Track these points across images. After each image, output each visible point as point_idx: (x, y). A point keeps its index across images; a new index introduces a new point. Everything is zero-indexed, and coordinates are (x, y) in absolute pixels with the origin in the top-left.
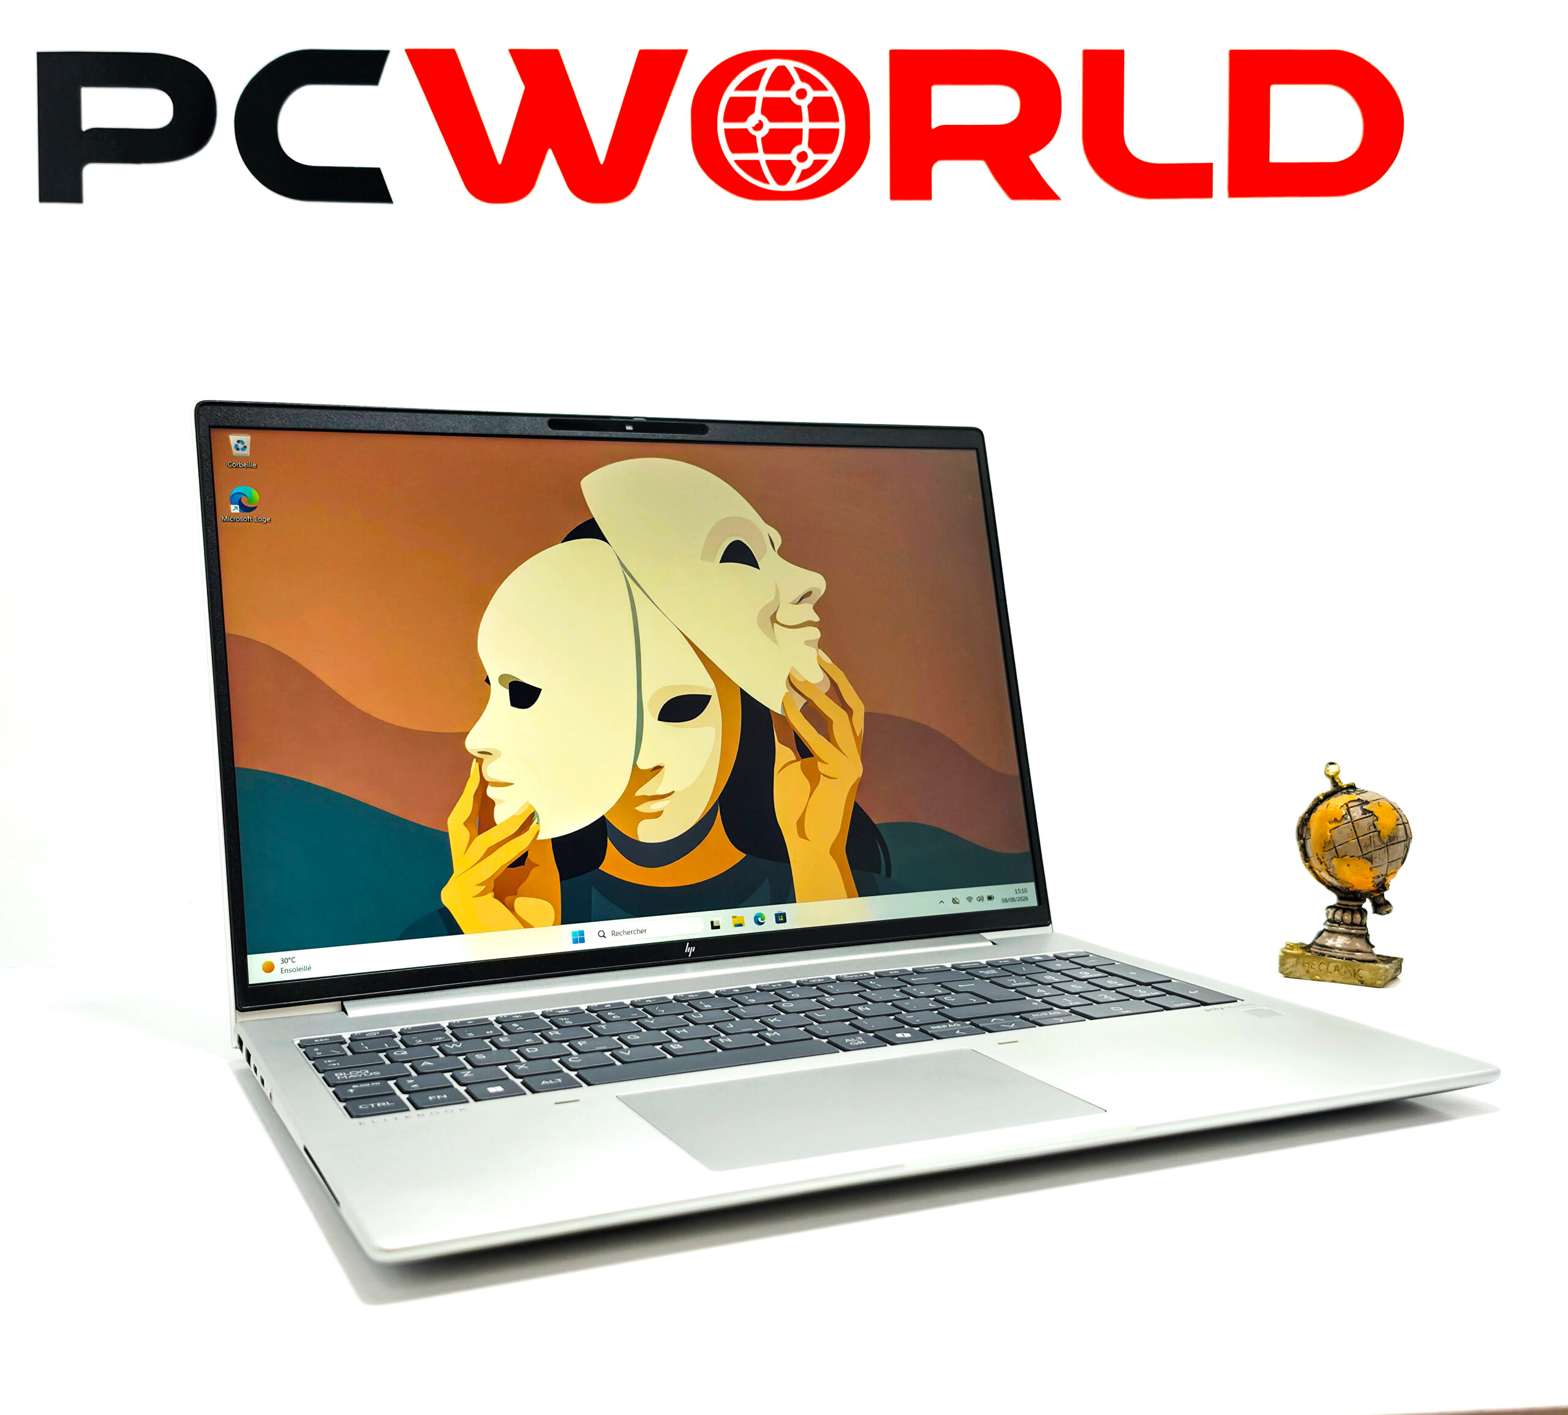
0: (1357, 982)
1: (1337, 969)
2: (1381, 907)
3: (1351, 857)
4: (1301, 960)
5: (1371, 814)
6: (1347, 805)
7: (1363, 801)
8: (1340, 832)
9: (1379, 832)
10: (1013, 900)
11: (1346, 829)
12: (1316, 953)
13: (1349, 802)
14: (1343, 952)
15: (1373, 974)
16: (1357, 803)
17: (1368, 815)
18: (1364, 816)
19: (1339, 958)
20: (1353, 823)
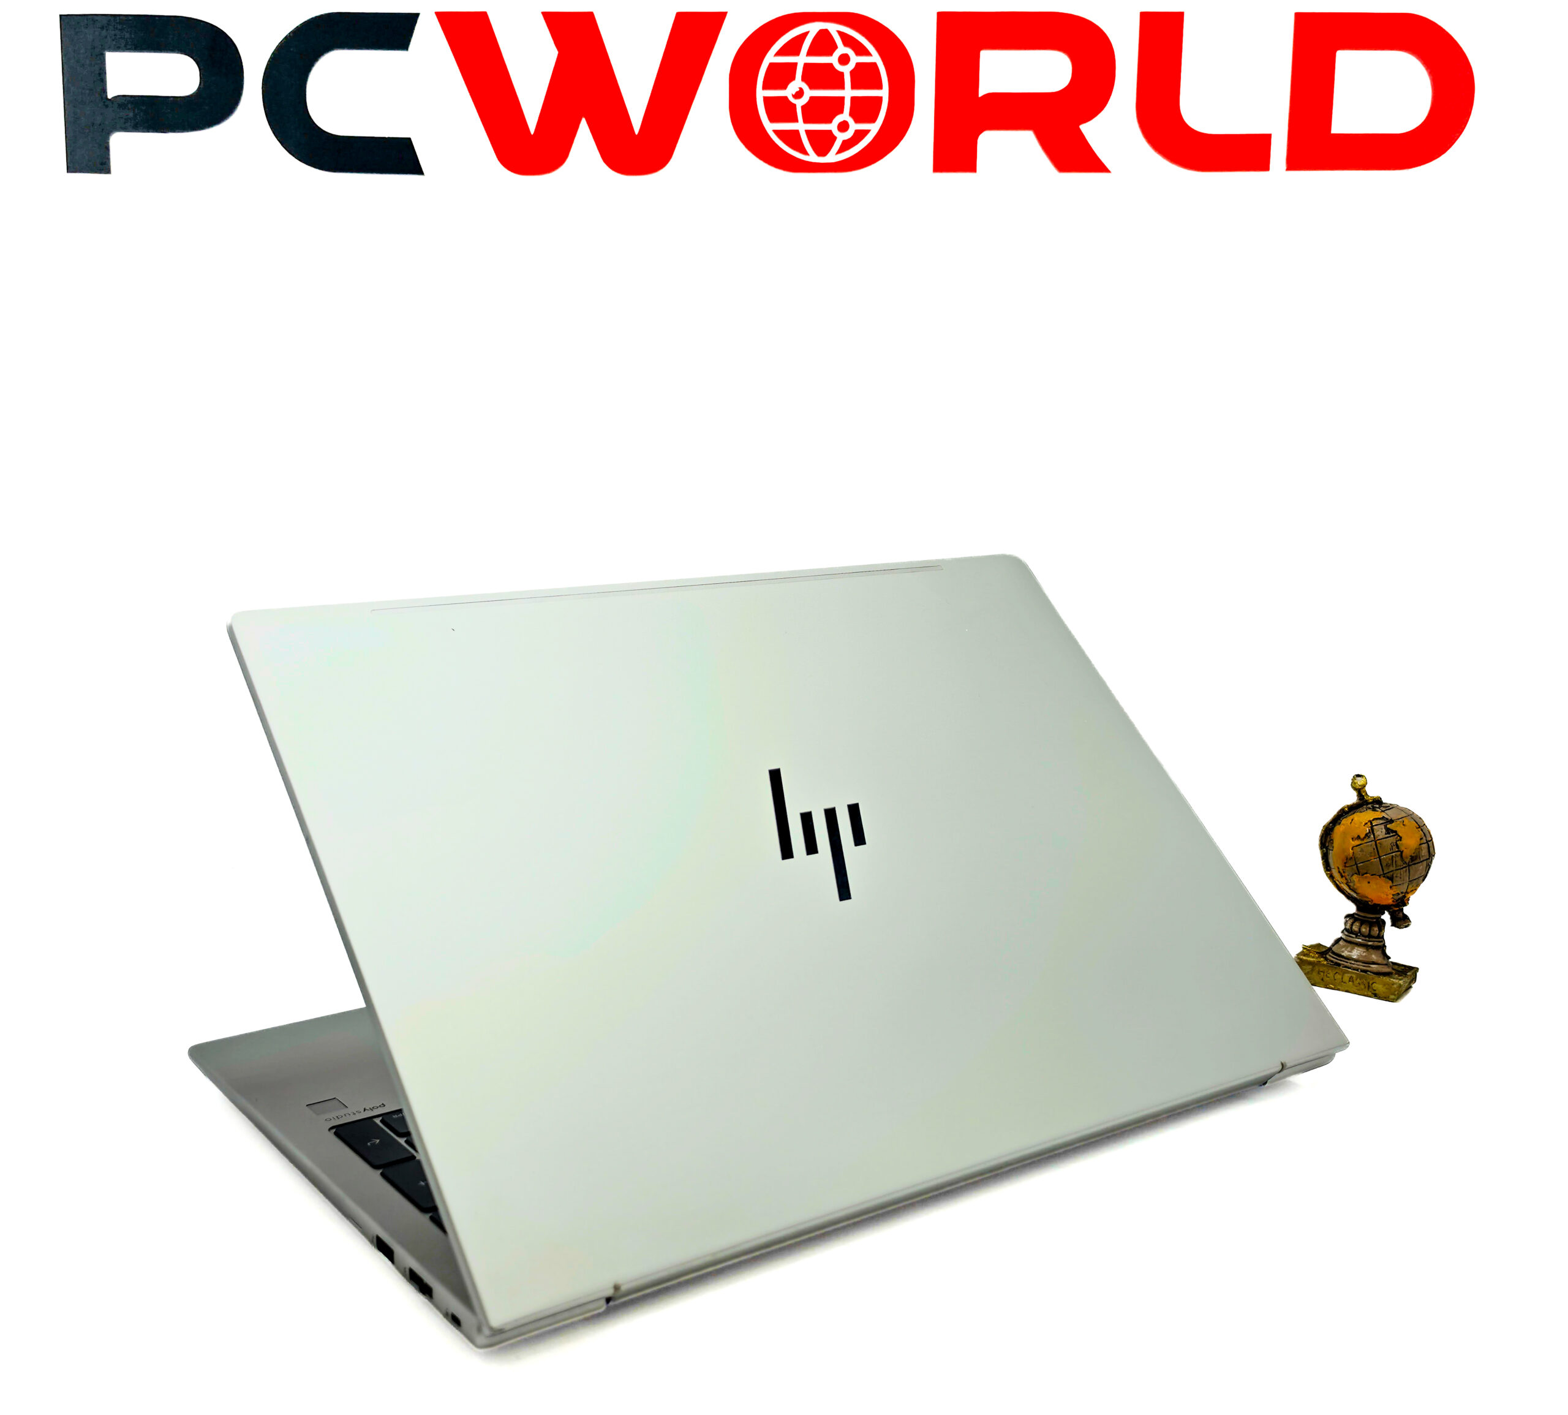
0: (1370, 994)
1: (1351, 979)
2: (1401, 921)
3: (1372, 875)
4: (1317, 968)
5: (1394, 834)
6: (1371, 823)
7: (1387, 819)
8: (1362, 851)
9: (1402, 852)
11: (1369, 847)
12: (1332, 961)
13: (1373, 820)
14: (1358, 963)
15: (1386, 989)
16: (1381, 822)
17: (1391, 834)
18: (1388, 835)
19: (1354, 970)
20: (1376, 843)
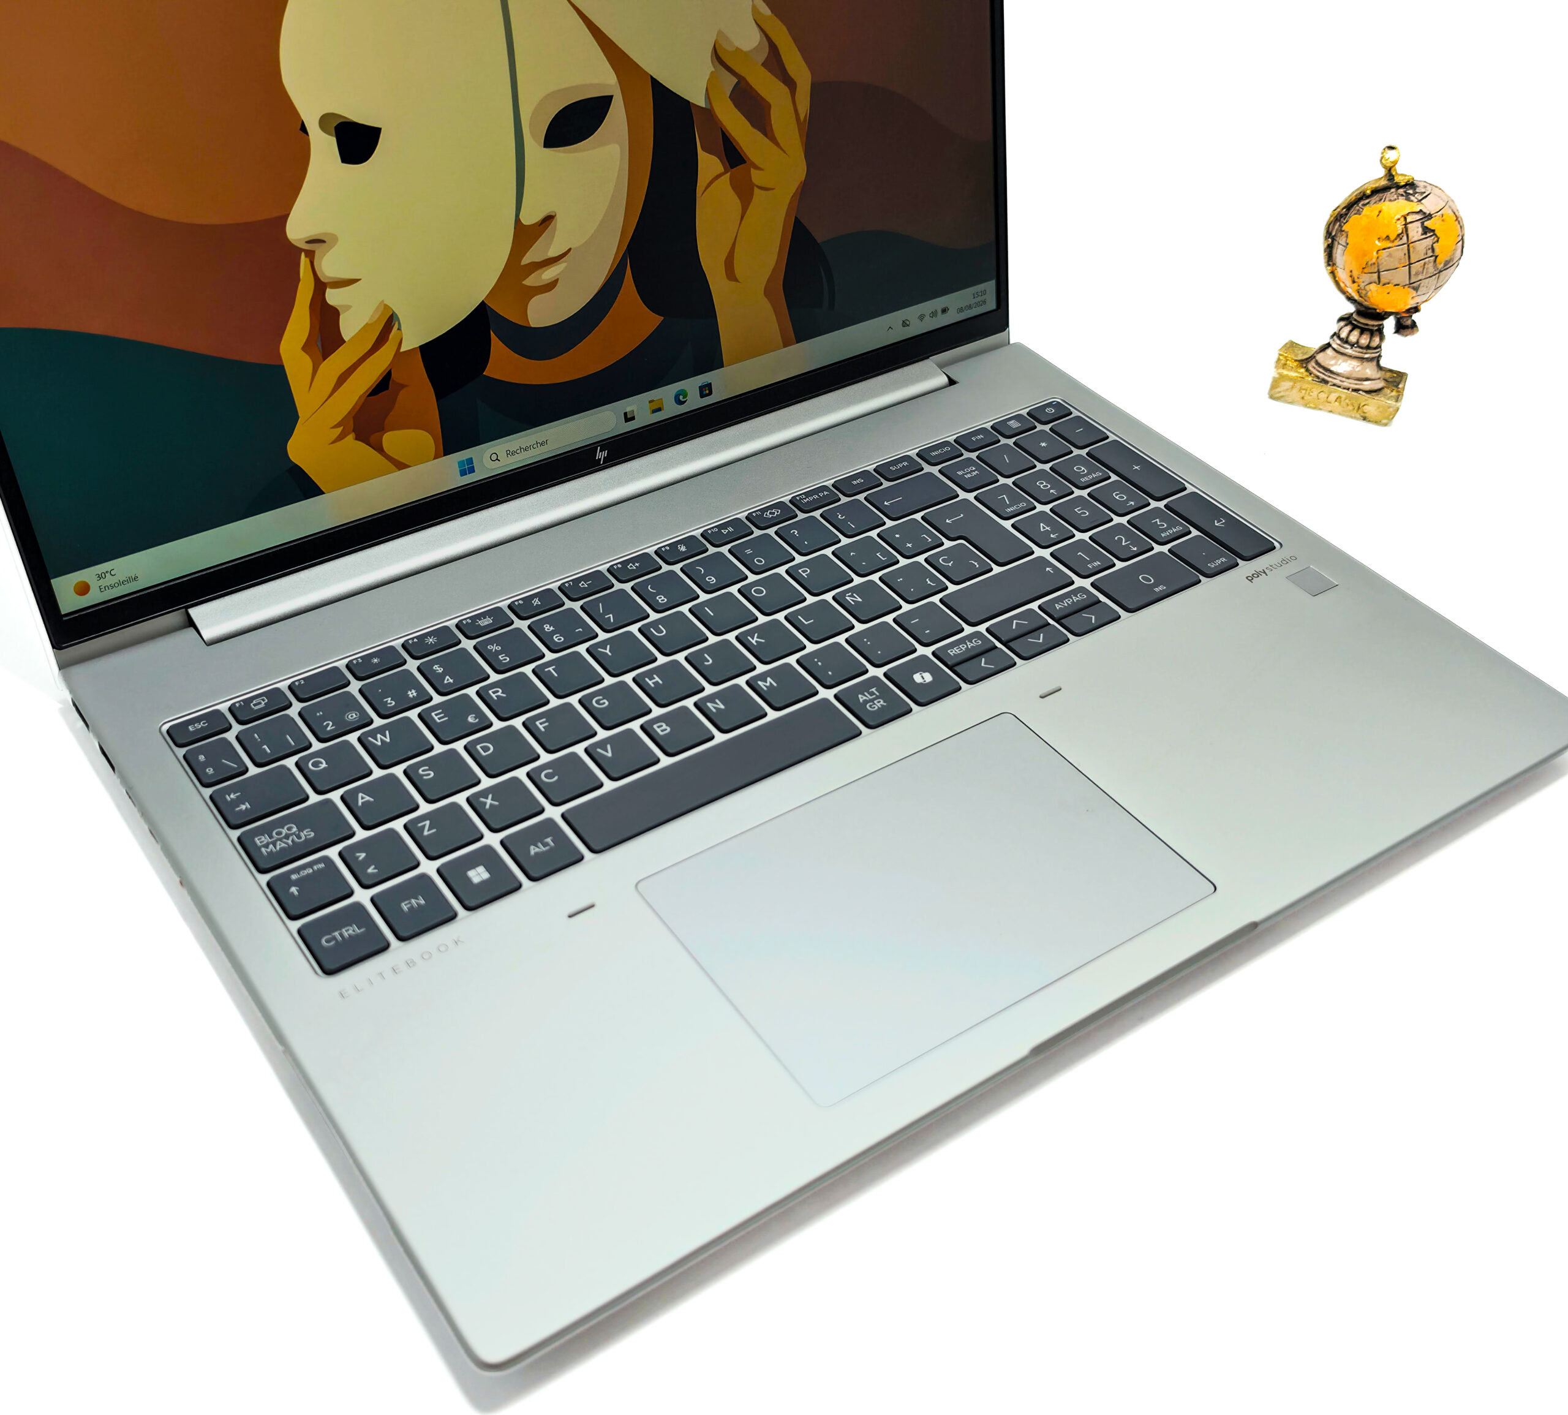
0: (1358, 416)
1: (1338, 399)
2: (1405, 326)
3: (1395, 285)
4: (1298, 385)
5: (1432, 234)
6: (1405, 219)
7: (1425, 213)
8: (1390, 255)
9: (1436, 257)
10: (970, 307)
11: (1400, 252)
12: (1318, 377)
13: (1408, 214)
14: (1350, 381)
15: (1380, 412)
16: (1418, 217)
17: (1428, 235)
18: (1424, 236)
19: (1344, 389)
20: (1408, 246)
